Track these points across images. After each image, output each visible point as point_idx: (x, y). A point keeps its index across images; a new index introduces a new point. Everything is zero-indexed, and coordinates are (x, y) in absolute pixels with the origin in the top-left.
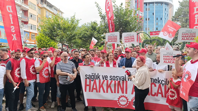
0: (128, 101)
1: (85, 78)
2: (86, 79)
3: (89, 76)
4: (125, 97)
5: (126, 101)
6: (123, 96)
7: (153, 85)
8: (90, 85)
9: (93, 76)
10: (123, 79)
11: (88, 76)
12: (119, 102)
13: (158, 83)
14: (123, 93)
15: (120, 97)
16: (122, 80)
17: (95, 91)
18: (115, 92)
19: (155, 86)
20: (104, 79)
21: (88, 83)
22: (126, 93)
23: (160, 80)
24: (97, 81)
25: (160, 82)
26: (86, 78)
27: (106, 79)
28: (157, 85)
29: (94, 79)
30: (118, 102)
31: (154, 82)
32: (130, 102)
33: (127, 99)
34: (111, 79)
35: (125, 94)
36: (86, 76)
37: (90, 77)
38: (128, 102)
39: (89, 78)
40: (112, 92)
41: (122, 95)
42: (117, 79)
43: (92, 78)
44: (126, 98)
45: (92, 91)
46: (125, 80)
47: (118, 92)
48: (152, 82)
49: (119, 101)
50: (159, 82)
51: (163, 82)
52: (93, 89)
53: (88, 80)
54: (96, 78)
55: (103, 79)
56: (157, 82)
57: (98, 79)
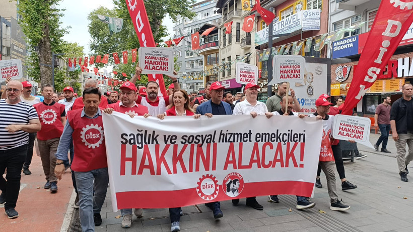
0: (216, 185)
1: (122, 142)
2: (124, 144)
3: (132, 137)
4: (211, 177)
5: (214, 186)
6: (208, 176)
7: (268, 147)
8: (134, 159)
9: (140, 137)
10: (209, 141)
11: (128, 138)
12: (200, 191)
13: (277, 141)
14: (207, 169)
15: (201, 180)
16: (207, 142)
17: (146, 171)
18: (191, 170)
19: (272, 147)
20: (169, 142)
21: (129, 154)
22: (214, 168)
23: (281, 134)
24: (152, 148)
25: (281, 137)
26: (124, 141)
27: (173, 141)
28: (275, 144)
29: (144, 144)
30: (198, 190)
31: (270, 141)
32: (220, 186)
33: (215, 182)
34: (184, 141)
35: (210, 172)
36: (124, 136)
37: (134, 139)
38: (218, 188)
39: (132, 141)
40: (185, 171)
41: (205, 173)
42: (197, 141)
43: (140, 141)
44: (213, 179)
45: (140, 172)
46: (214, 141)
47: (197, 170)
48: (267, 141)
49: (199, 188)
50: (278, 137)
51: (286, 138)
52: (143, 166)
53: (129, 147)
54: (147, 141)
55: (166, 142)
56: (275, 139)
57: (152, 143)
